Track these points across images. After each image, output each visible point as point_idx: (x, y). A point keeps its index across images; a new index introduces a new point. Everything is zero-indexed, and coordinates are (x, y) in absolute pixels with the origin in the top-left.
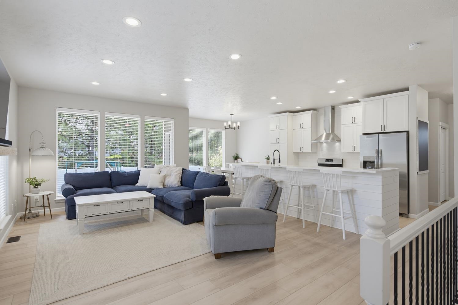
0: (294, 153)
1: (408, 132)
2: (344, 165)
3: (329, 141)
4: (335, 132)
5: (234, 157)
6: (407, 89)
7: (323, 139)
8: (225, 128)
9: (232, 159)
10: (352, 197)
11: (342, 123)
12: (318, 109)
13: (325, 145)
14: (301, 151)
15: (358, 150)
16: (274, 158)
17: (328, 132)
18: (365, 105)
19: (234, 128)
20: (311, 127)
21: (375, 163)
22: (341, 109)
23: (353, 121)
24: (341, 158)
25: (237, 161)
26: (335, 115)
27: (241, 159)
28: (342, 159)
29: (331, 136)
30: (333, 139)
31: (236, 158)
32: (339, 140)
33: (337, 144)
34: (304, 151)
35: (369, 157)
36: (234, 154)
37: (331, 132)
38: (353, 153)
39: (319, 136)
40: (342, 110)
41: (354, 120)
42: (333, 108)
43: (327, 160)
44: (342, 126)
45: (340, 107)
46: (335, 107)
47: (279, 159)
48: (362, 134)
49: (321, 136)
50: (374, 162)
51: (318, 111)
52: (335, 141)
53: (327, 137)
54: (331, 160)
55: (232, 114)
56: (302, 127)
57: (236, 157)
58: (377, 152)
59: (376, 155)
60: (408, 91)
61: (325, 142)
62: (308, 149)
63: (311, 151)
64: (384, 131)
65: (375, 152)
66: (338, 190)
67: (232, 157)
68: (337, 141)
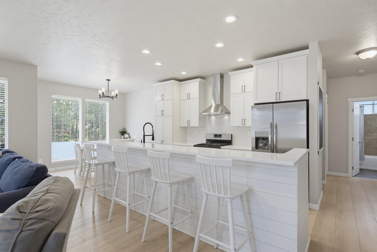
0: (182, 127)
1: (307, 101)
2: (233, 142)
3: (218, 113)
4: (224, 104)
5: (120, 132)
6: (307, 48)
7: (212, 111)
8: (100, 97)
9: (119, 135)
10: (248, 201)
11: (231, 93)
12: (206, 78)
13: (213, 118)
14: (188, 125)
15: (249, 123)
16: (144, 134)
17: (217, 104)
18: (257, 68)
19: (113, 98)
20: (198, 98)
21: (270, 139)
22: (230, 76)
23: (243, 90)
24: (230, 133)
25: (124, 137)
26: (224, 84)
27: (129, 134)
28: (232, 135)
29: (220, 108)
30: (222, 111)
31: (123, 133)
32: (228, 113)
33: (226, 117)
34: (192, 125)
35: (262, 133)
36: (121, 129)
37: (219, 103)
38: (243, 127)
39: (207, 108)
40: (232, 77)
41: (244, 88)
42: (222, 76)
43: (216, 136)
44: (231, 96)
45: (230, 73)
46: (224, 75)
47: (153, 135)
48: (253, 105)
49: (211, 107)
50: (268, 138)
51: (206, 80)
52: (224, 113)
53: (216, 109)
54: (220, 136)
55: (108, 80)
56: (189, 98)
57: (124, 131)
58: (272, 126)
59: (271, 130)
60: (308, 50)
61: (214, 115)
62: (195, 122)
63: (198, 126)
64: (279, 101)
65: (268, 126)
66: (225, 196)
67: (119, 133)
68: (226, 113)
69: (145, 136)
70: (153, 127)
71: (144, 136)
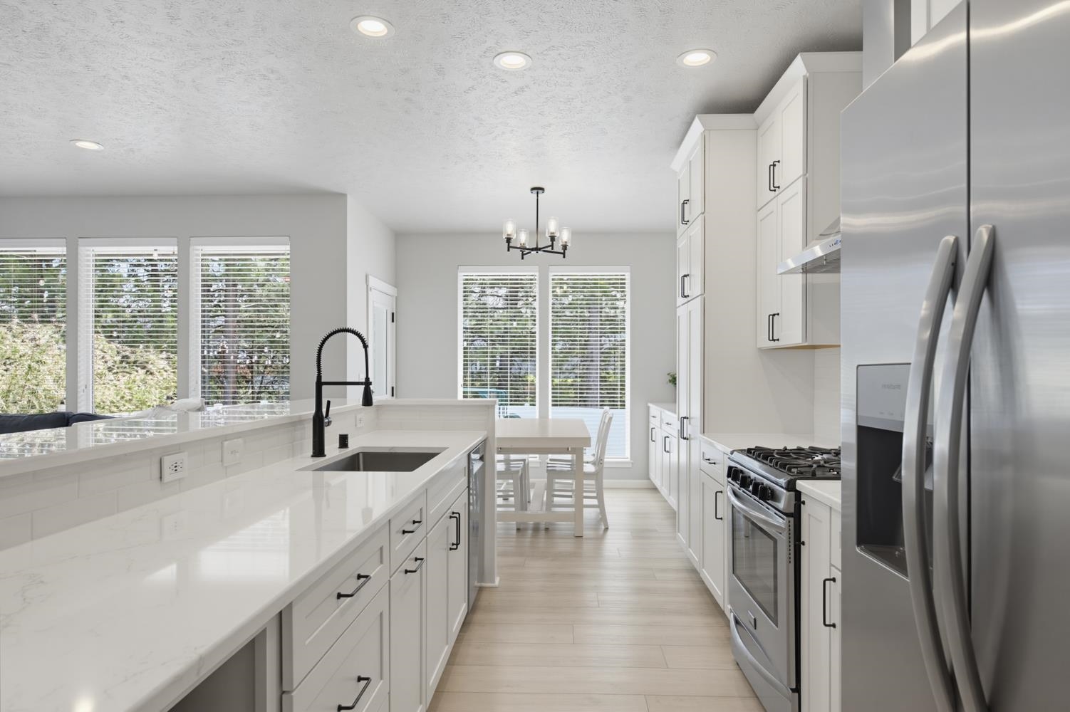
14: (771, 336)
16: (319, 377)
20: (802, 171)
34: (784, 336)
47: (367, 383)
55: (538, 190)
56: (774, 187)
63: (800, 340)
69: (324, 387)
70: (365, 346)
71: (320, 384)
